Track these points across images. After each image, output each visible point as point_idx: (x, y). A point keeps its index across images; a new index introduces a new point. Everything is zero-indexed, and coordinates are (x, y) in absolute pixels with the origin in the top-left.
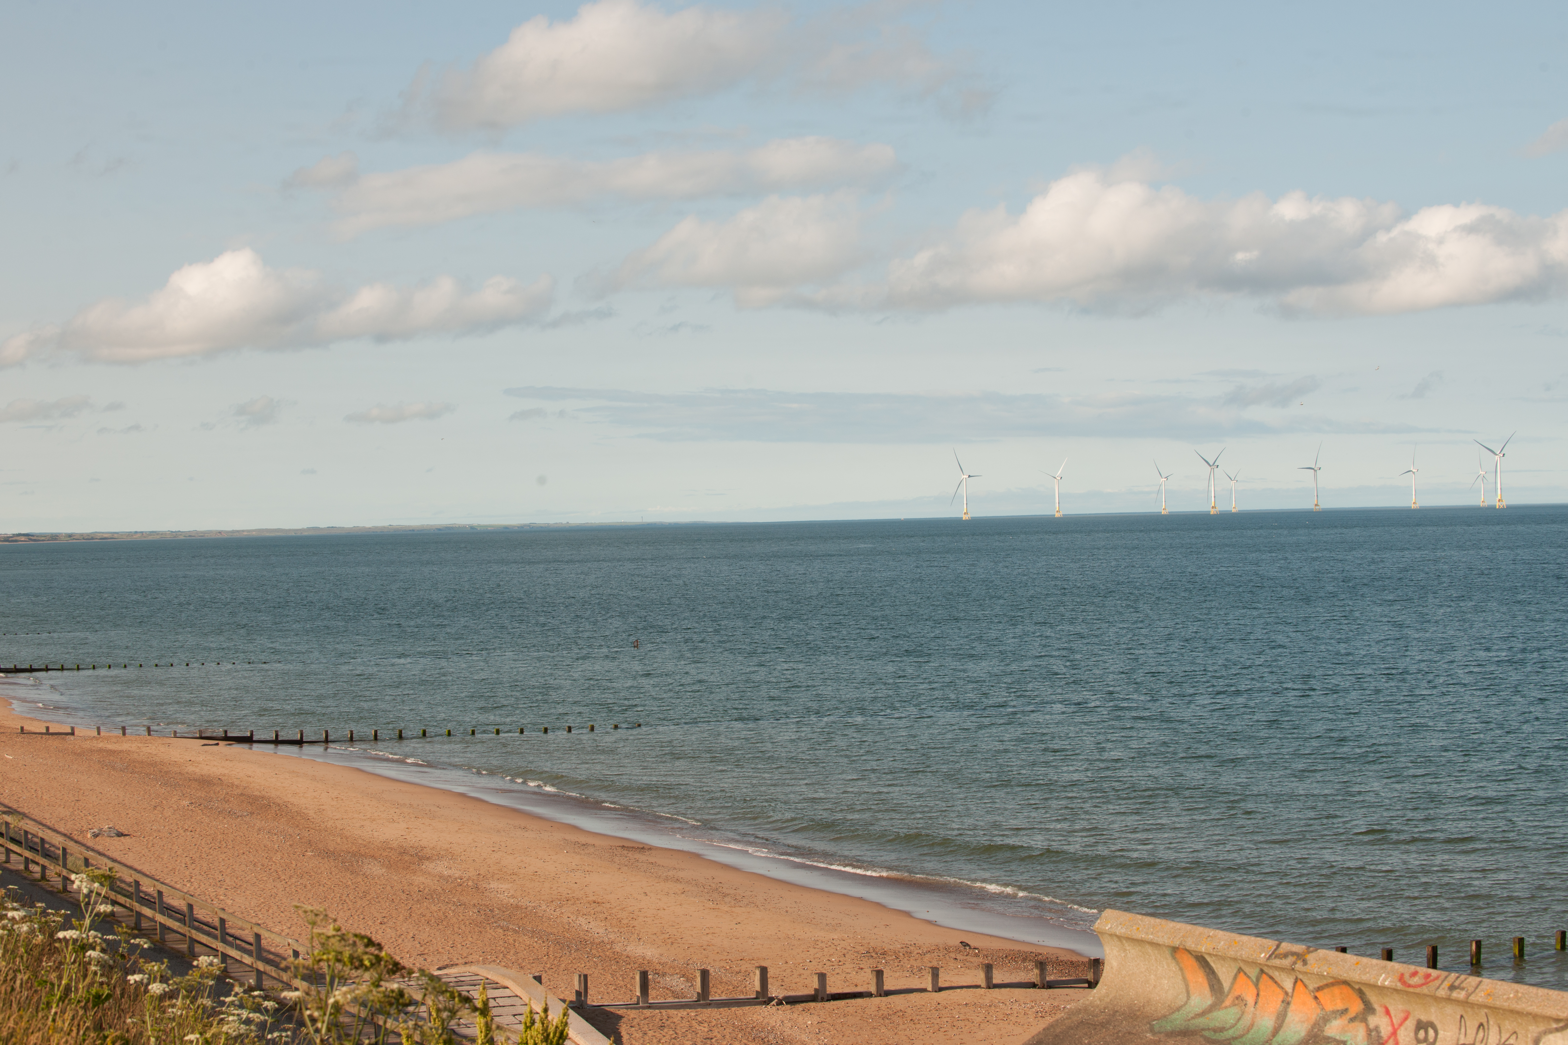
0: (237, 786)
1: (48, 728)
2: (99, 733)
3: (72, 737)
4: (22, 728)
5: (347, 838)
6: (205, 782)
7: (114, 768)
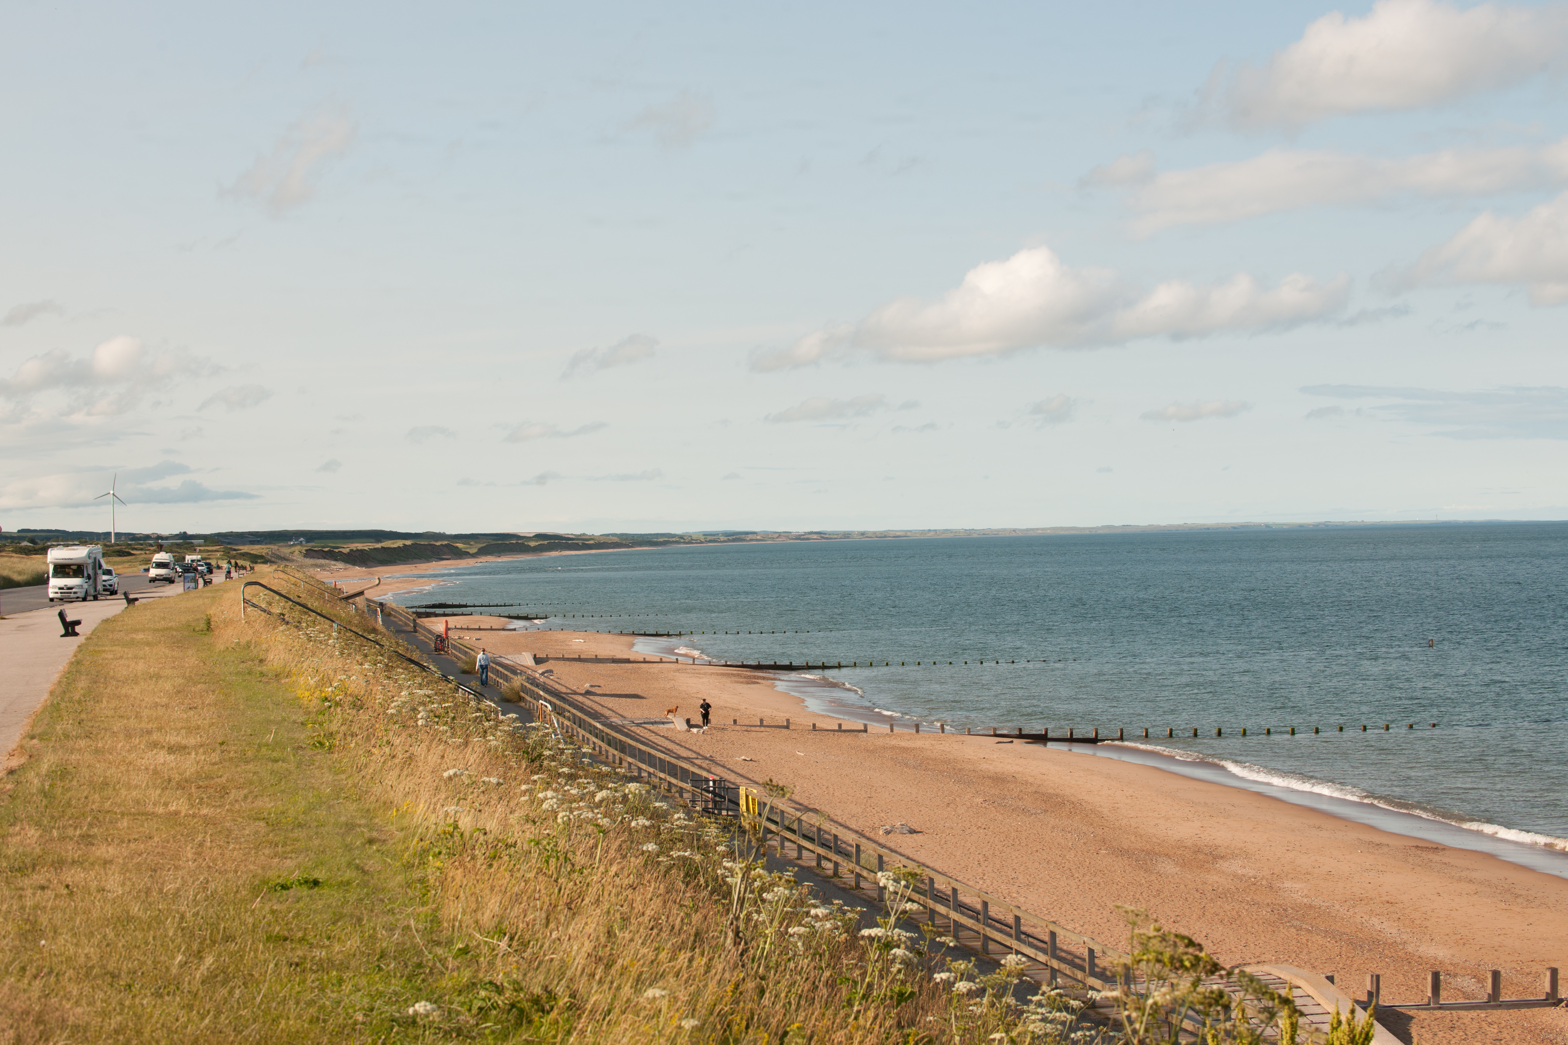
0: (1031, 784)
1: (840, 725)
2: (892, 731)
3: (864, 735)
4: (814, 725)
5: (1141, 836)
6: (999, 779)
7: (906, 765)
